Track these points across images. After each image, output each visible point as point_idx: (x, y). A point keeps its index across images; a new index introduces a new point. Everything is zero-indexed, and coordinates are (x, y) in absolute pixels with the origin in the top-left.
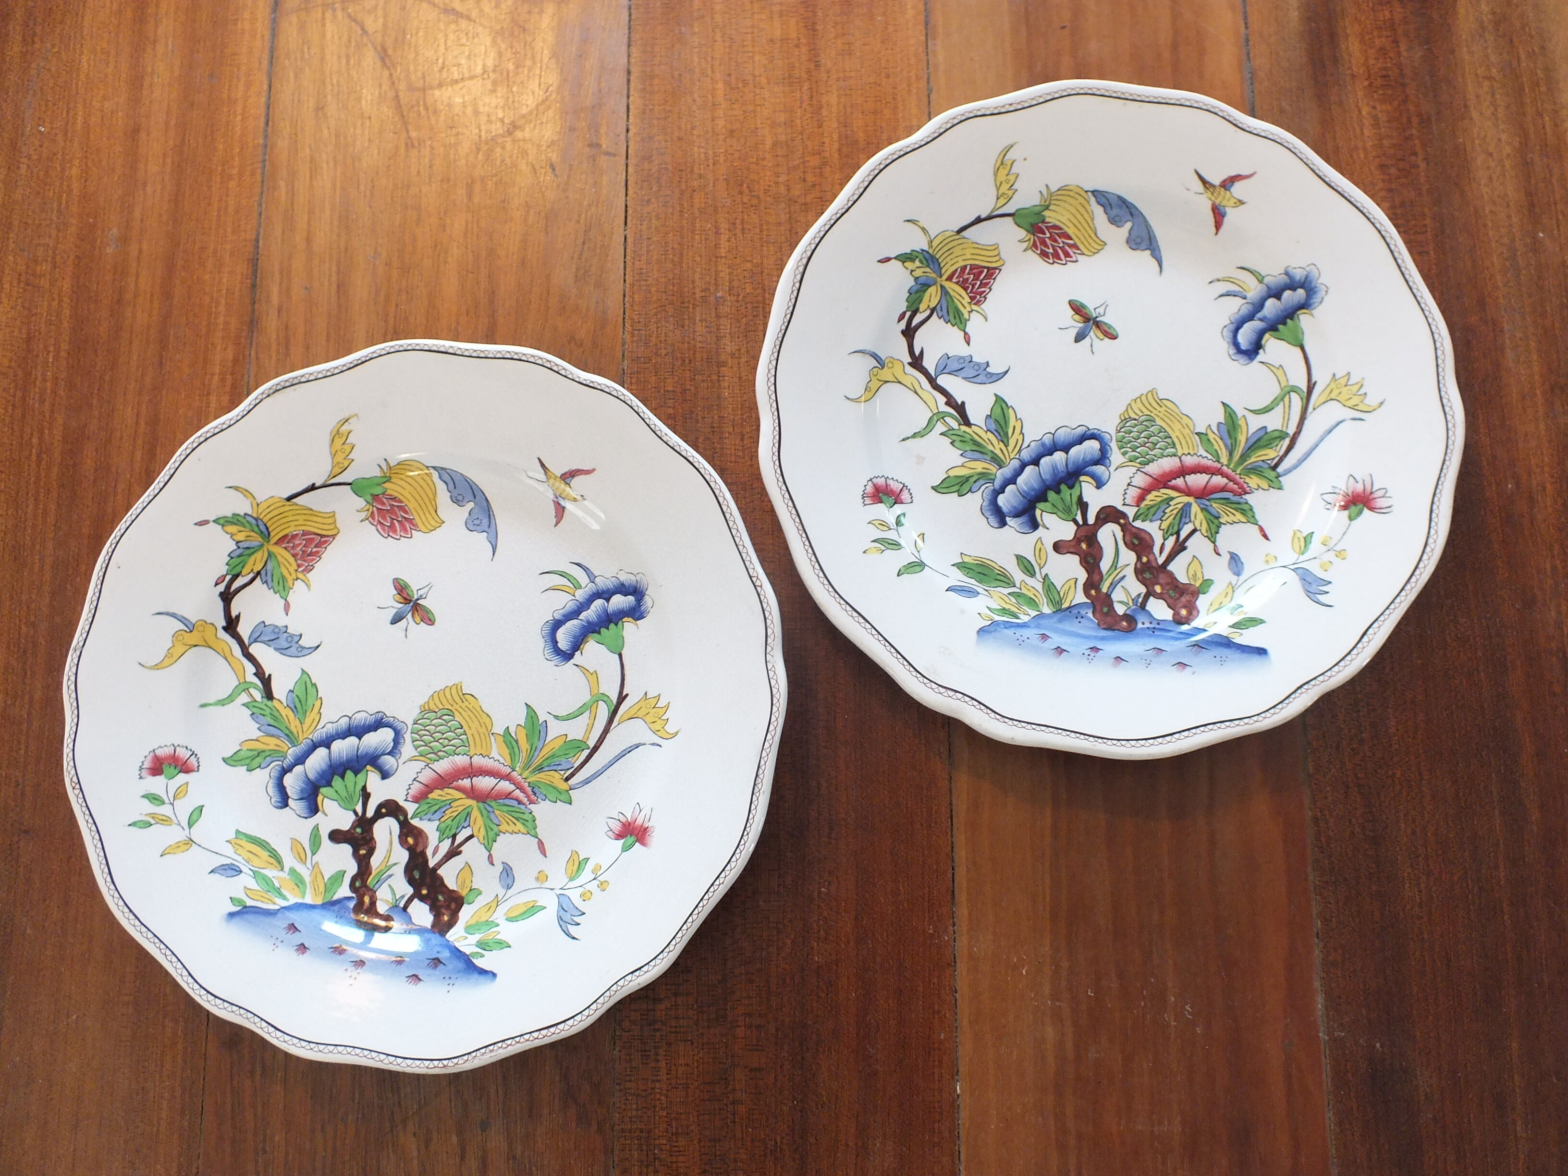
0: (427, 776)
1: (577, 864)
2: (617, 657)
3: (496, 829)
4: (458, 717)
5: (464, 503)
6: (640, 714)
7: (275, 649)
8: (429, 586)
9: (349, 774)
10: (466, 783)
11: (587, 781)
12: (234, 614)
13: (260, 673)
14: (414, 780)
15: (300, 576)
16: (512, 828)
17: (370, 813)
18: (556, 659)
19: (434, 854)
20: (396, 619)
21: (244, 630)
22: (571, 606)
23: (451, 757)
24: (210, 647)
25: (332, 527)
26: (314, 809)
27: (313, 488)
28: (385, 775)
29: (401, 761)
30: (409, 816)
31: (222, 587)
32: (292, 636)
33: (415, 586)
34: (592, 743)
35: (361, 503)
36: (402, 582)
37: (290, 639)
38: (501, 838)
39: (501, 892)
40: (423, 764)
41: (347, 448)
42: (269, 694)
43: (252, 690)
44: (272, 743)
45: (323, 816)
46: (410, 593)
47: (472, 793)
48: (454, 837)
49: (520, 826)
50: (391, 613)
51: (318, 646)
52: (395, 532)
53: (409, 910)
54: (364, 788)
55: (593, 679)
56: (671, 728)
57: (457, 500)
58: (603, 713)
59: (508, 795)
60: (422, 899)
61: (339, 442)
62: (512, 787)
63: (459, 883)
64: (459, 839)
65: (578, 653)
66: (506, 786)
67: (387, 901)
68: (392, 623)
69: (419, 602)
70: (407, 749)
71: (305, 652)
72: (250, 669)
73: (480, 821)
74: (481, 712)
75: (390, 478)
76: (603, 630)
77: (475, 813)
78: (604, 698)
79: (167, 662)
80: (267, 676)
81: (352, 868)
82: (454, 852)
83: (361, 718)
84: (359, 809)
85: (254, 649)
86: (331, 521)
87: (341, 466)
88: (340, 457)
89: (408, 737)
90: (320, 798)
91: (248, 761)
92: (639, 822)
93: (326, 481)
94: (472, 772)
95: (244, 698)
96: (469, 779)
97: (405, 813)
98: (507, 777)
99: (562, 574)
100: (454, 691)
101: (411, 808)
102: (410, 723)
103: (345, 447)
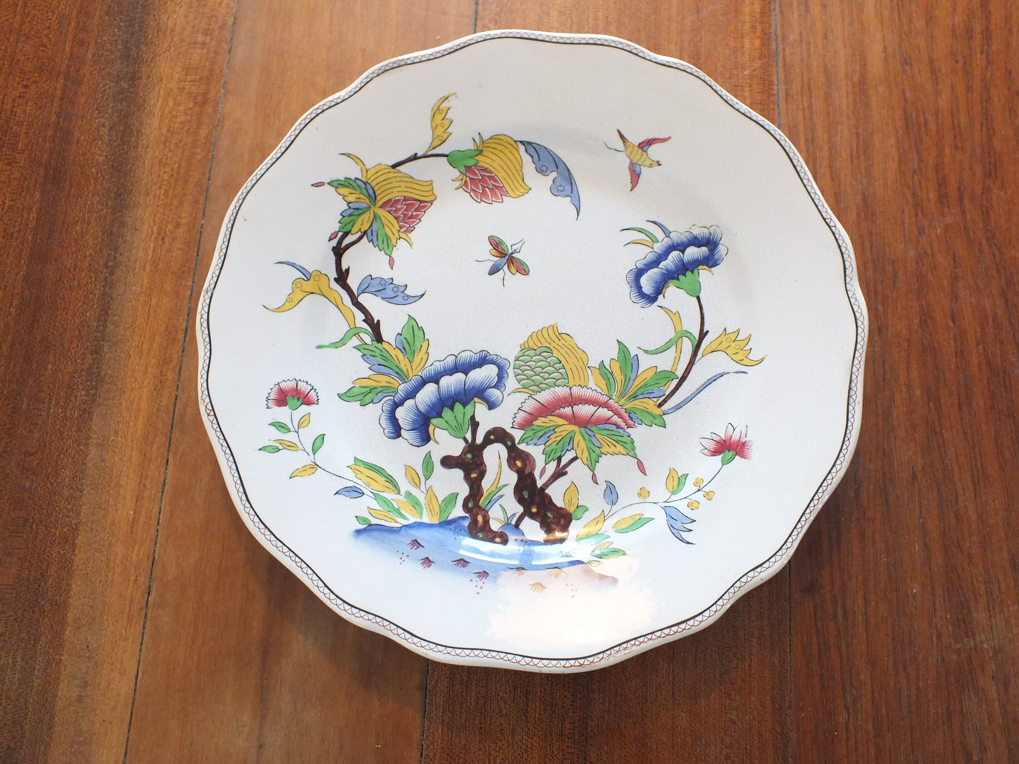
0: (530, 406)
1: (676, 480)
2: (695, 299)
3: (597, 451)
4: (556, 353)
5: (548, 173)
6: (722, 347)
7: (382, 298)
8: (522, 242)
9: (458, 406)
10: (567, 410)
11: (678, 407)
12: (344, 267)
13: (369, 319)
14: (519, 409)
15: (402, 235)
16: (613, 449)
17: (479, 440)
18: (642, 302)
19: (542, 474)
20: (494, 271)
21: (353, 282)
22: (651, 257)
23: (552, 389)
24: (324, 296)
25: (430, 193)
26: (426, 438)
27: (415, 157)
28: (491, 406)
29: (505, 393)
30: (516, 442)
31: (334, 243)
32: (398, 286)
33: (509, 242)
34: (680, 374)
35: (455, 173)
36: (497, 240)
37: (396, 289)
38: (603, 459)
39: (607, 508)
40: (526, 396)
41: (446, 123)
42: (378, 338)
43: (362, 335)
44: (383, 380)
45: (435, 444)
46: (505, 248)
47: (574, 420)
48: (559, 459)
49: (619, 448)
50: (489, 265)
51: (423, 295)
52: (487, 197)
53: (521, 527)
54: (473, 418)
55: (675, 318)
56: (754, 356)
57: (541, 170)
58: (687, 347)
59: (607, 421)
60: (533, 516)
61: (439, 117)
62: (610, 413)
63: (567, 501)
64: (564, 461)
65: (661, 297)
66: (604, 412)
67: (499, 520)
68: (489, 274)
69: (513, 255)
70: (511, 383)
71: (411, 300)
72: (360, 316)
73: (583, 444)
74: (577, 349)
75: (482, 151)
76: (681, 277)
77: (578, 437)
78: (687, 334)
79: (288, 305)
80: (375, 322)
81: (464, 490)
82: (560, 473)
83: (466, 356)
84: (469, 436)
85: (362, 299)
86: (429, 188)
87: (440, 138)
88: (440, 131)
89: (511, 371)
90: (431, 428)
91: (361, 397)
92: (735, 437)
93: (427, 151)
94: (572, 401)
95: (355, 341)
96: (570, 407)
97: (512, 439)
98: (605, 405)
99: (641, 231)
100: (551, 331)
101: (517, 434)
102: (512, 360)
103: (444, 121)
